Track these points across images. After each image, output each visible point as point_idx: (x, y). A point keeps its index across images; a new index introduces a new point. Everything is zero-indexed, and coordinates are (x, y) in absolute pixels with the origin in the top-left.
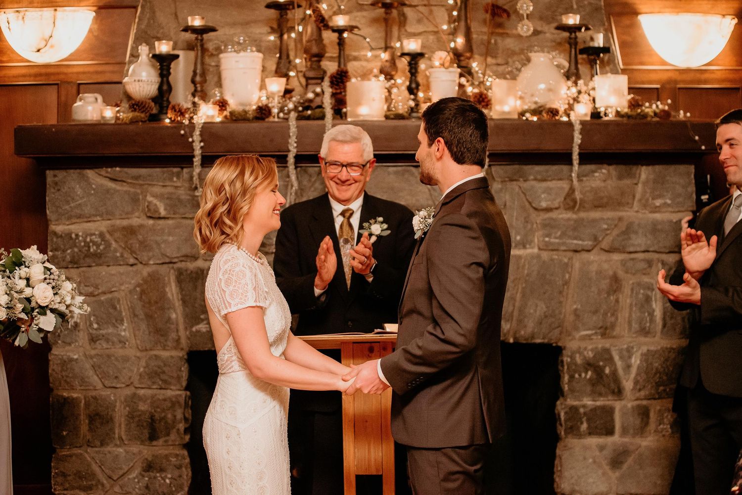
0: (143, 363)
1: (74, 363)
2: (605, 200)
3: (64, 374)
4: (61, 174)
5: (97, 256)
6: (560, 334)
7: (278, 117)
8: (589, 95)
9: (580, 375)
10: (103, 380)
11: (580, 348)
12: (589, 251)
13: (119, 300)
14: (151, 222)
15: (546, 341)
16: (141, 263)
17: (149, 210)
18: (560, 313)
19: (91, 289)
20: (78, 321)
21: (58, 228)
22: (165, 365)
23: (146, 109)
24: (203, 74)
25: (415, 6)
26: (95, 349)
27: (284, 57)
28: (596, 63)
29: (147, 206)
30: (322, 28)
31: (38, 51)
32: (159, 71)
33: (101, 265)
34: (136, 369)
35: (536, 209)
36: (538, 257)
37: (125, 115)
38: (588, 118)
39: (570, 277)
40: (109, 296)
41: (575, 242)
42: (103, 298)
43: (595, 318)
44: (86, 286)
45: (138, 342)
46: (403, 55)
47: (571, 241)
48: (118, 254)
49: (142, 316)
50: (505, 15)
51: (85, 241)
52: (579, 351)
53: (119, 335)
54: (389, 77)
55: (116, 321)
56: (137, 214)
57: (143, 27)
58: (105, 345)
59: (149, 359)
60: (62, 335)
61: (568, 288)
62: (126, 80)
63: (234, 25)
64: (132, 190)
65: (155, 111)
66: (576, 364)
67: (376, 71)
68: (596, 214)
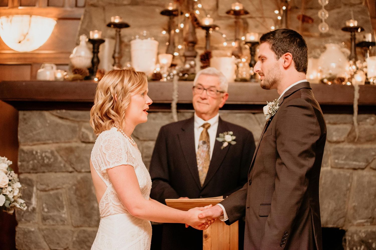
0: (76, 235)
1: (32, 233)
2: (373, 137)
3: (25, 240)
4: (28, 114)
5: (48, 165)
6: (345, 221)
7: (167, 79)
8: (363, 71)
9: (357, 248)
10: (50, 245)
11: (357, 231)
12: (363, 169)
13: (61, 195)
14: (84, 145)
15: (335, 226)
16: (77, 171)
17: (83, 137)
18: (344, 208)
19: (44, 187)
20: (35, 207)
21: (24, 147)
22: (90, 236)
23: (84, 73)
24: (120, 53)
25: (254, 18)
26: (45, 225)
27: (171, 44)
28: (367, 52)
29: (82, 135)
30: (196, 26)
31: (20, 42)
32: (92, 50)
33: (51, 171)
34: (70, 239)
35: (330, 142)
36: (331, 172)
37: (70, 76)
38: (363, 84)
39: (351, 185)
40: (55, 191)
41: (355, 163)
42: (51, 192)
43: (366, 212)
44: (41, 184)
45: (73, 221)
46: (247, 43)
47: (351, 163)
48: (62, 165)
49: (76, 205)
50: (310, 21)
51: (41, 156)
52: (356, 233)
53: (61, 216)
54: (238, 57)
55: (60, 207)
56: (75, 140)
57: (84, 27)
58: (52, 222)
59: (80, 232)
60: (25, 215)
61: (350, 192)
62: (71, 56)
63: (141, 27)
64: (73, 124)
65: (88, 75)
66: (354, 241)
67: (229, 53)
68: (367, 146)
